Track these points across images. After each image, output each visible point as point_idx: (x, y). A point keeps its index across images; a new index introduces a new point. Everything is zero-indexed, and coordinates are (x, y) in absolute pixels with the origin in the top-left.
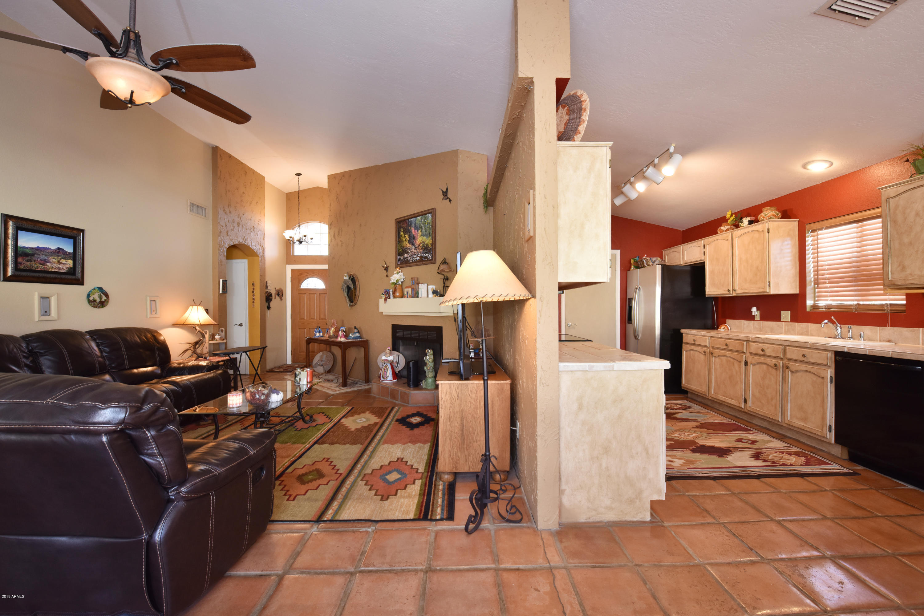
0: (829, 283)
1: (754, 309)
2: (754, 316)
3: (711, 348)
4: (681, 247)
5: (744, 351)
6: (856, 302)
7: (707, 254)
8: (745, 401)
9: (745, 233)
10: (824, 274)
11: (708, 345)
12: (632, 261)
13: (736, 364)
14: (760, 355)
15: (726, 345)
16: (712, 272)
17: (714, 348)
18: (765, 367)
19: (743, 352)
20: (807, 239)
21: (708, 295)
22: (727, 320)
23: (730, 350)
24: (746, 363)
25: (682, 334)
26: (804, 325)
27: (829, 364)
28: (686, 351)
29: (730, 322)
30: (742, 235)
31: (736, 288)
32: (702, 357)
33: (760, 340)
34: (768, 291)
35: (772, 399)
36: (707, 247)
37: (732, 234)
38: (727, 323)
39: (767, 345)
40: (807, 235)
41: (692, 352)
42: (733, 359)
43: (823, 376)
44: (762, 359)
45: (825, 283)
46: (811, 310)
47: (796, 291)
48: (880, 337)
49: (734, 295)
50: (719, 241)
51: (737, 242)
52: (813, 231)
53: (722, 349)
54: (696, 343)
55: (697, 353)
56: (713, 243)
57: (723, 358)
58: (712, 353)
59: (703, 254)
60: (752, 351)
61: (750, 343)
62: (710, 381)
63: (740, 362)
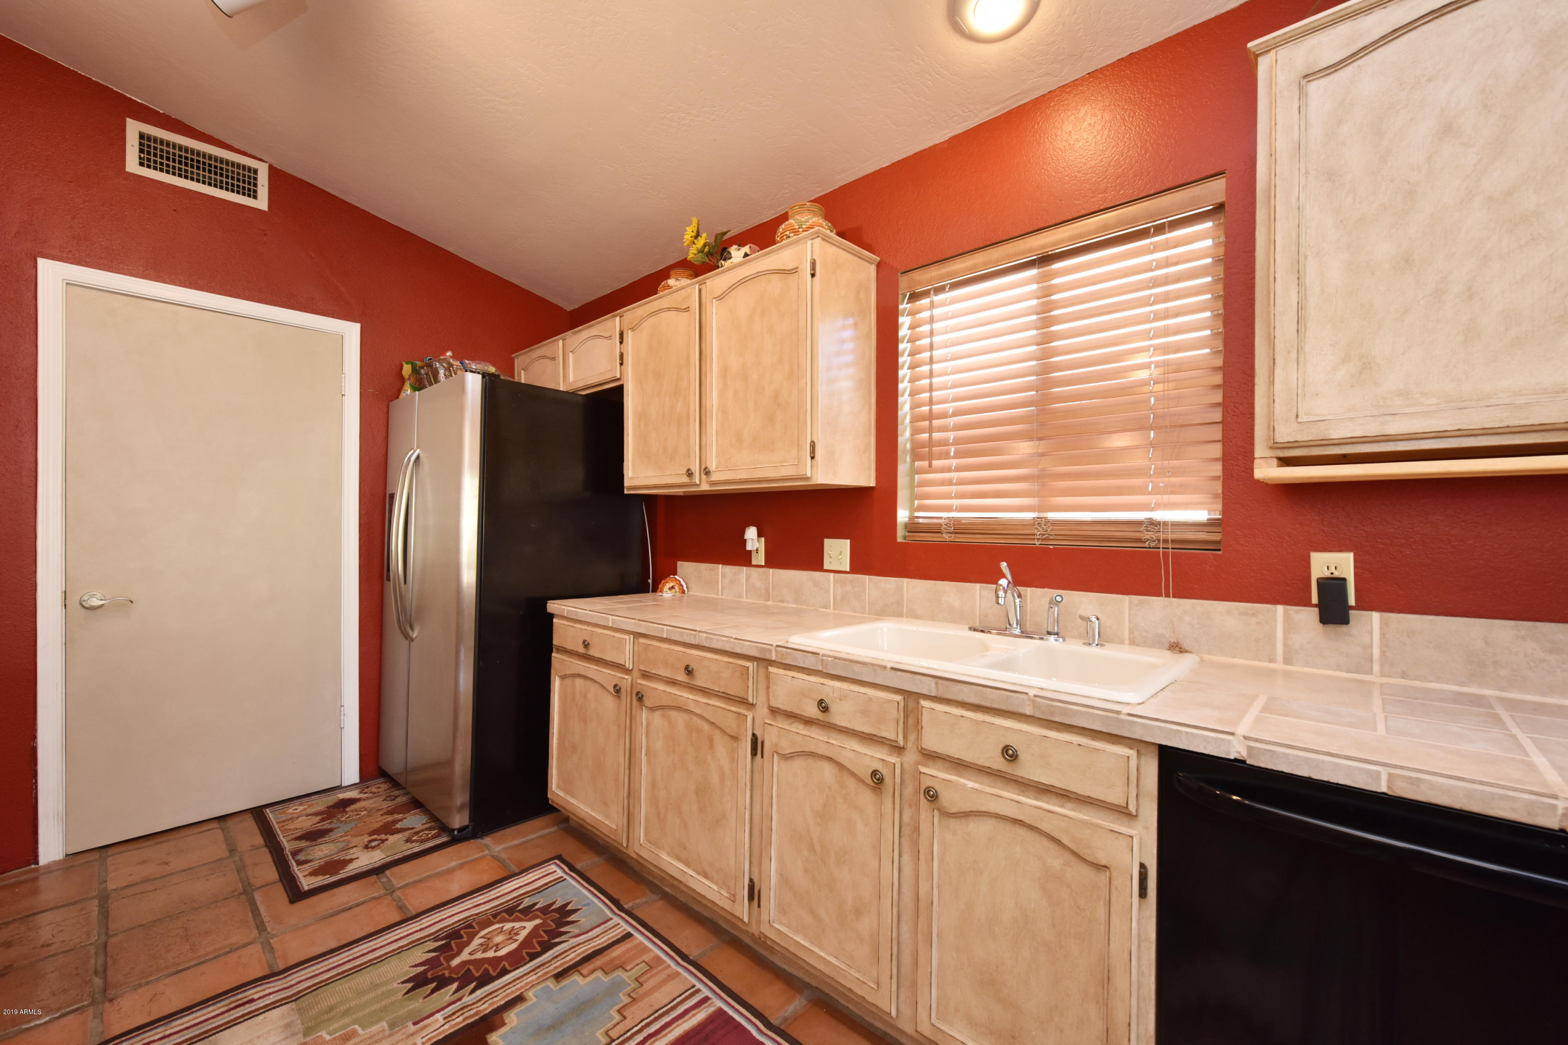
0: (958, 455)
1: (751, 533)
2: (750, 552)
3: (636, 673)
4: (561, 342)
5: (750, 700)
6: (1029, 515)
7: (629, 360)
8: (753, 893)
9: (742, 282)
10: (945, 429)
11: (629, 665)
12: (407, 369)
13: (721, 747)
14: (808, 722)
15: (689, 671)
16: (642, 416)
17: (646, 675)
18: (828, 770)
19: (743, 702)
20: (901, 320)
21: (630, 488)
22: (679, 563)
23: (704, 692)
24: (756, 746)
25: (552, 616)
26: (889, 583)
27: (1132, 808)
28: (563, 678)
29: (685, 567)
30: (732, 288)
31: (713, 467)
32: (609, 701)
33: (810, 662)
34: (809, 475)
35: (858, 912)
36: (629, 337)
37: (700, 291)
38: (679, 570)
39: (837, 684)
40: (901, 307)
41: (579, 682)
42: (712, 723)
43: (1103, 862)
44: (817, 739)
45: (946, 456)
46: (905, 538)
47: (869, 480)
48: (1131, 631)
49: (705, 487)
50: (664, 315)
51: (715, 315)
52: (914, 297)
53: (673, 683)
54: (592, 652)
55: (593, 688)
56: (647, 325)
57: (674, 714)
58: (640, 698)
59: (618, 362)
60: (780, 702)
61: (771, 669)
62: (631, 794)
63: (735, 738)
